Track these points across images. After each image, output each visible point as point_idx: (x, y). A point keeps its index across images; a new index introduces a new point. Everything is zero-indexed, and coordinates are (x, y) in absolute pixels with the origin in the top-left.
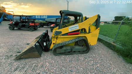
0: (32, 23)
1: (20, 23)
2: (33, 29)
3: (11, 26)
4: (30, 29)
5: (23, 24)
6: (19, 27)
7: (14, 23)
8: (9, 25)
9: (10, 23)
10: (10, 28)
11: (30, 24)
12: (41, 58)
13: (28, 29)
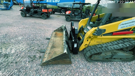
0: (45, 9)
1: (32, 8)
2: (46, 17)
3: (23, 12)
4: (43, 16)
5: (35, 10)
6: (31, 13)
7: (25, 8)
8: (21, 11)
9: (21, 8)
10: (22, 14)
11: (43, 10)
12: (72, 65)
13: (41, 16)
